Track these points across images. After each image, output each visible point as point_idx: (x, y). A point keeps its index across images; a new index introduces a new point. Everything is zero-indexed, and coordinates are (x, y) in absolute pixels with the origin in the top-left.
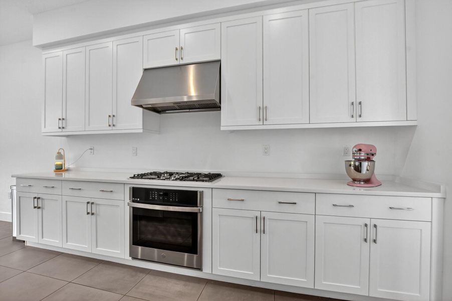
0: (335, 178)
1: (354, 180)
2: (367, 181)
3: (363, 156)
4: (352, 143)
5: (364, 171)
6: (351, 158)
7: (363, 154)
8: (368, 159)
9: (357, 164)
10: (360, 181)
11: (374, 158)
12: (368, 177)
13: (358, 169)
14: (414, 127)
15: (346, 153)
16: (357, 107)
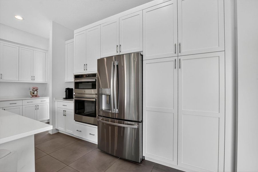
0: (27, 97)
1: (33, 96)
2: (36, 96)
3: (35, 90)
4: (31, 87)
5: (35, 93)
6: (31, 90)
7: (35, 89)
8: (36, 91)
9: (33, 92)
10: (34, 96)
11: (38, 90)
12: (36, 95)
13: (33, 93)
14: (47, 83)
15: (30, 89)
16: (33, 78)
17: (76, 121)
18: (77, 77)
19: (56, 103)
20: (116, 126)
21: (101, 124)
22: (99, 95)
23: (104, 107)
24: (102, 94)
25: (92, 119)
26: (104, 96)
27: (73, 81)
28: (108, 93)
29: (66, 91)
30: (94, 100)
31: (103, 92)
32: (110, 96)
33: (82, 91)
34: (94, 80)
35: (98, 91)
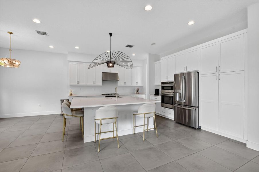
2: (138, 93)
4: (136, 88)
6: (136, 90)
11: (139, 90)
14: (143, 86)
16: (137, 83)
17: (162, 107)
18: (162, 83)
19: (151, 97)
20: (187, 109)
21: (176, 108)
22: (175, 93)
23: (178, 99)
24: (176, 93)
25: (171, 106)
26: (177, 94)
27: (161, 85)
28: (180, 92)
29: (155, 90)
30: (173, 96)
31: (177, 92)
32: (181, 93)
33: (166, 91)
34: (172, 85)
35: (175, 91)
